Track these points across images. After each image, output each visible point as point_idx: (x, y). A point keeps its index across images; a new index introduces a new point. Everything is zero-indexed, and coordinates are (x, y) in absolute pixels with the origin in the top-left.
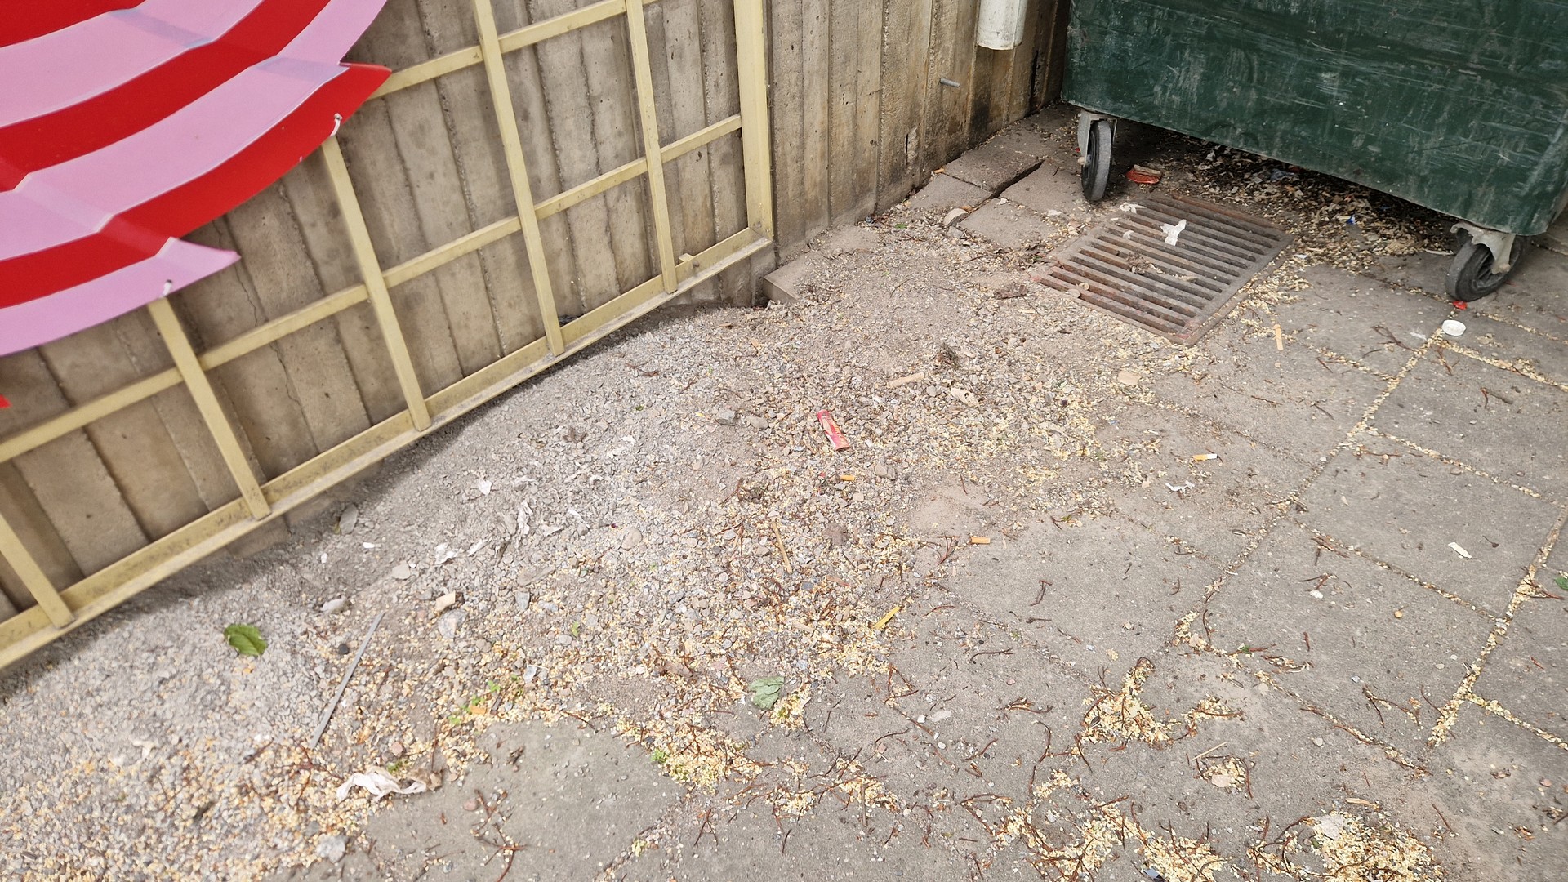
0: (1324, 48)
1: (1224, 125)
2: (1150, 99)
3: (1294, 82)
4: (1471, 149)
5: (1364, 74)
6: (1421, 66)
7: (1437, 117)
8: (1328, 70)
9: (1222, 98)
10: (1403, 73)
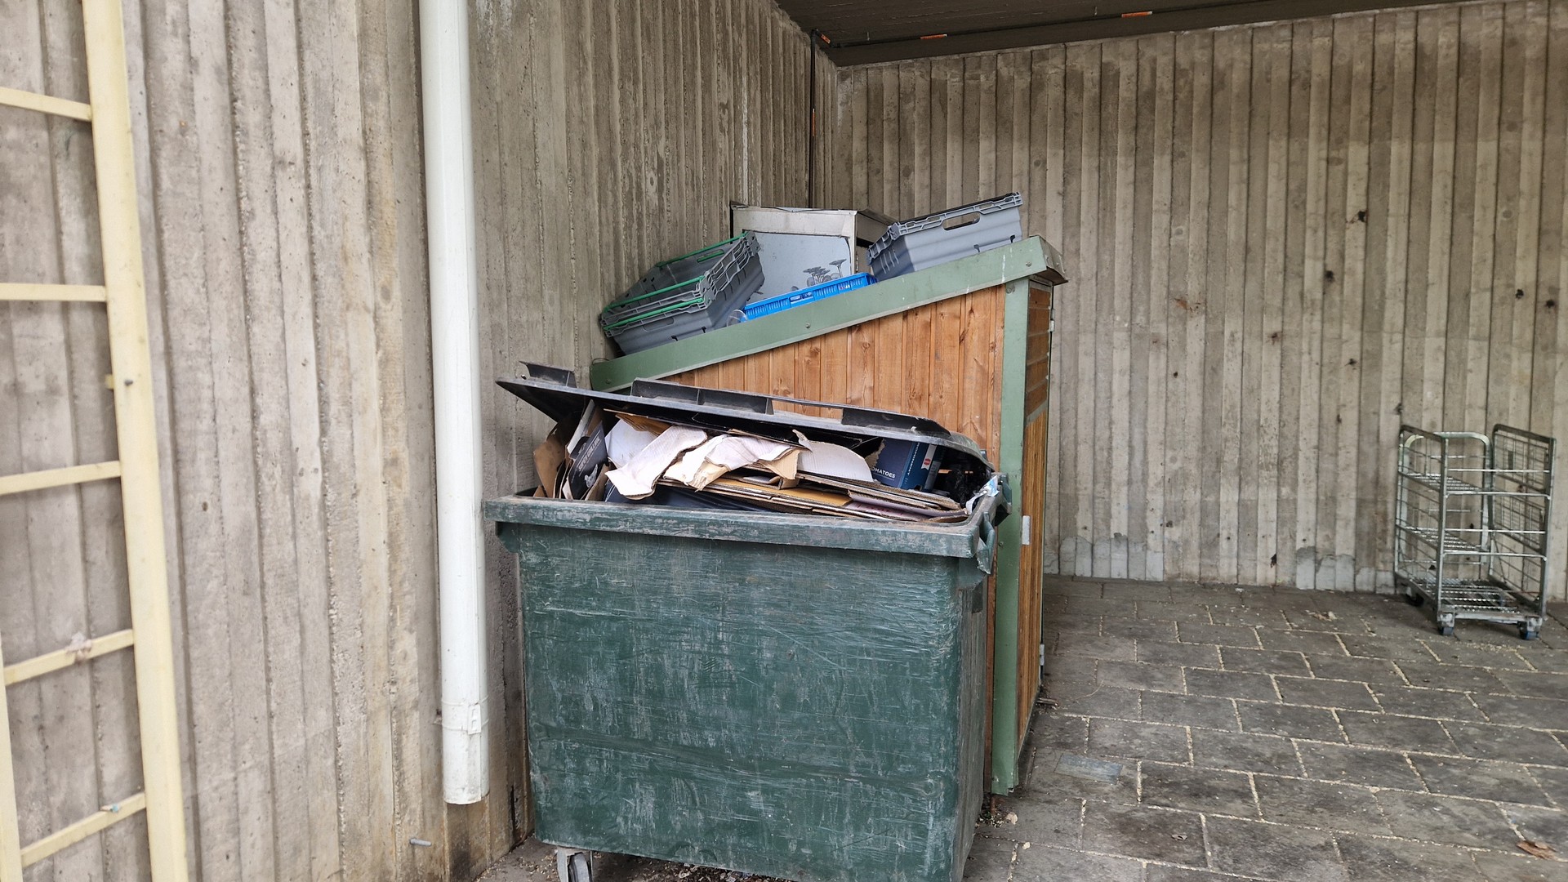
0: (743, 772)
1: (682, 845)
2: (615, 830)
3: (729, 802)
4: (876, 842)
5: (780, 789)
6: (817, 778)
7: (843, 818)
8: (752, 790)
9: (676, 822)
10: (807, 786)
